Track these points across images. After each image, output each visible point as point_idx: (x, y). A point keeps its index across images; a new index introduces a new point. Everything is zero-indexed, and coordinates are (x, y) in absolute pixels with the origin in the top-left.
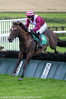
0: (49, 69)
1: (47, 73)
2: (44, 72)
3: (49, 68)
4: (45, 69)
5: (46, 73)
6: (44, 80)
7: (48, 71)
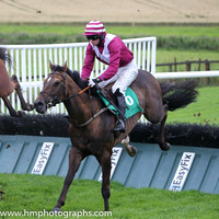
0: (188, 167)
1: (185, 176)
2: (177, 175)
3: (189, 164)
4: (180, 167)
5: (180, 178)
6: (176, 196)
7: (186, 172)
